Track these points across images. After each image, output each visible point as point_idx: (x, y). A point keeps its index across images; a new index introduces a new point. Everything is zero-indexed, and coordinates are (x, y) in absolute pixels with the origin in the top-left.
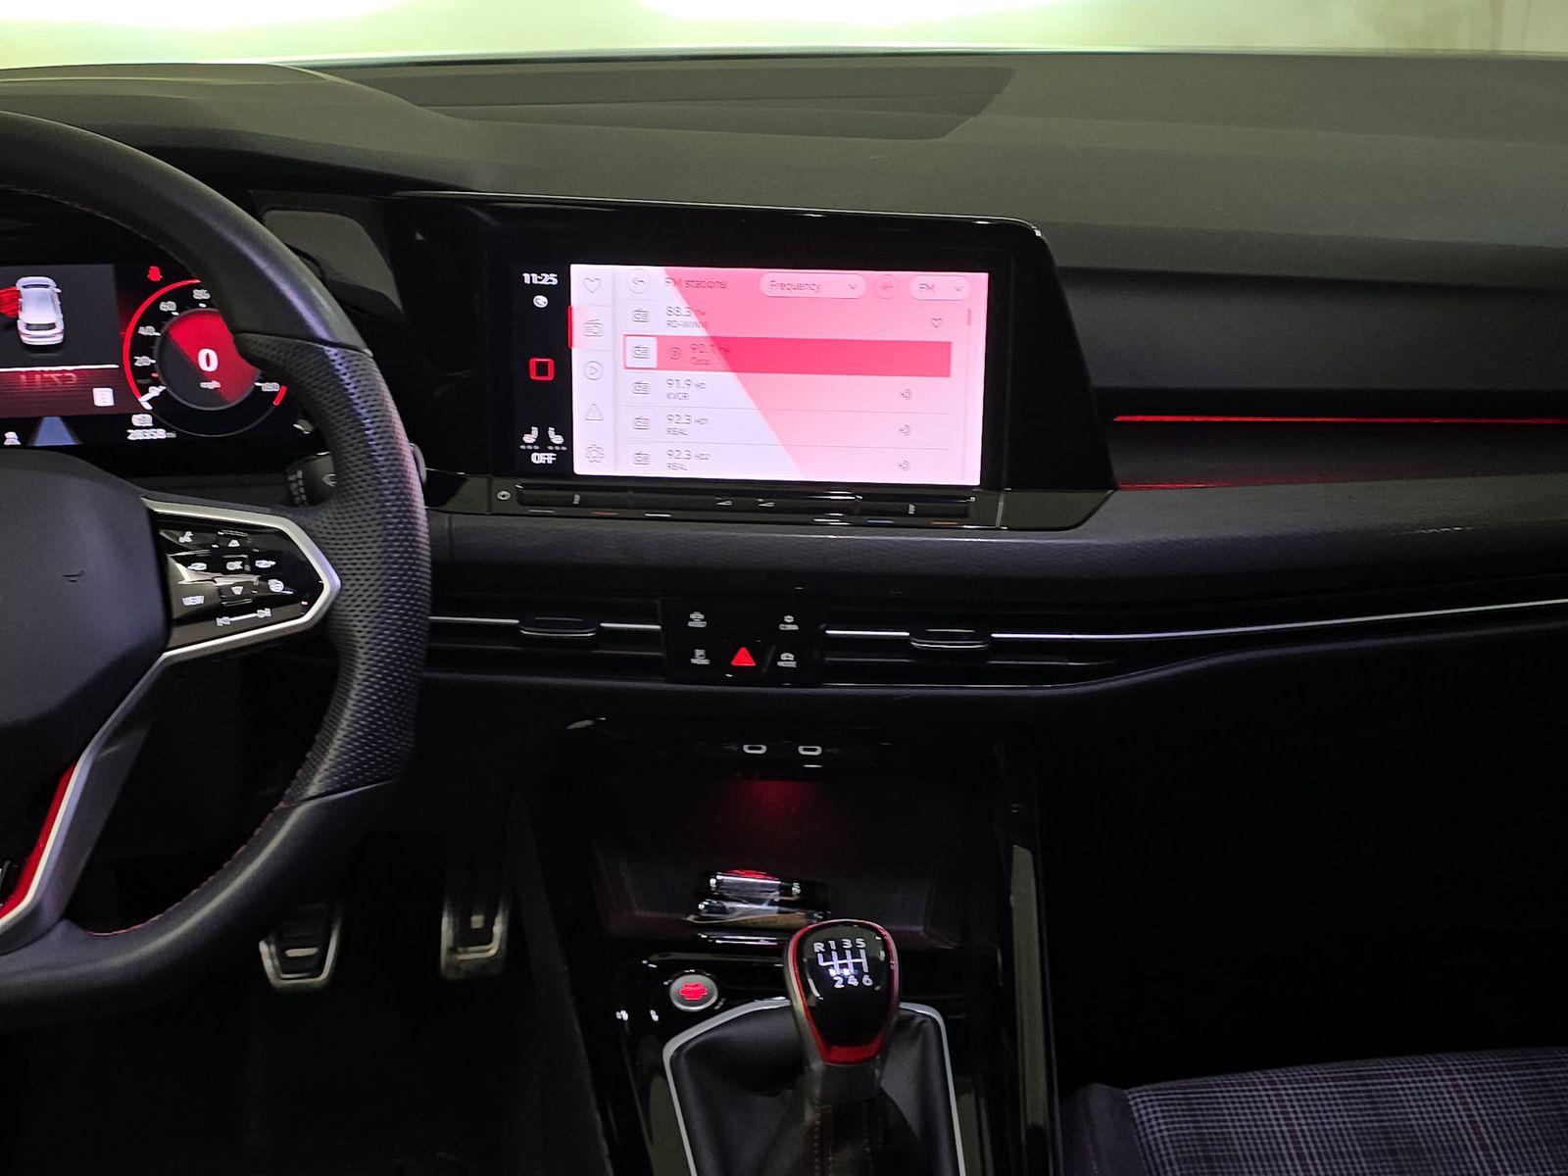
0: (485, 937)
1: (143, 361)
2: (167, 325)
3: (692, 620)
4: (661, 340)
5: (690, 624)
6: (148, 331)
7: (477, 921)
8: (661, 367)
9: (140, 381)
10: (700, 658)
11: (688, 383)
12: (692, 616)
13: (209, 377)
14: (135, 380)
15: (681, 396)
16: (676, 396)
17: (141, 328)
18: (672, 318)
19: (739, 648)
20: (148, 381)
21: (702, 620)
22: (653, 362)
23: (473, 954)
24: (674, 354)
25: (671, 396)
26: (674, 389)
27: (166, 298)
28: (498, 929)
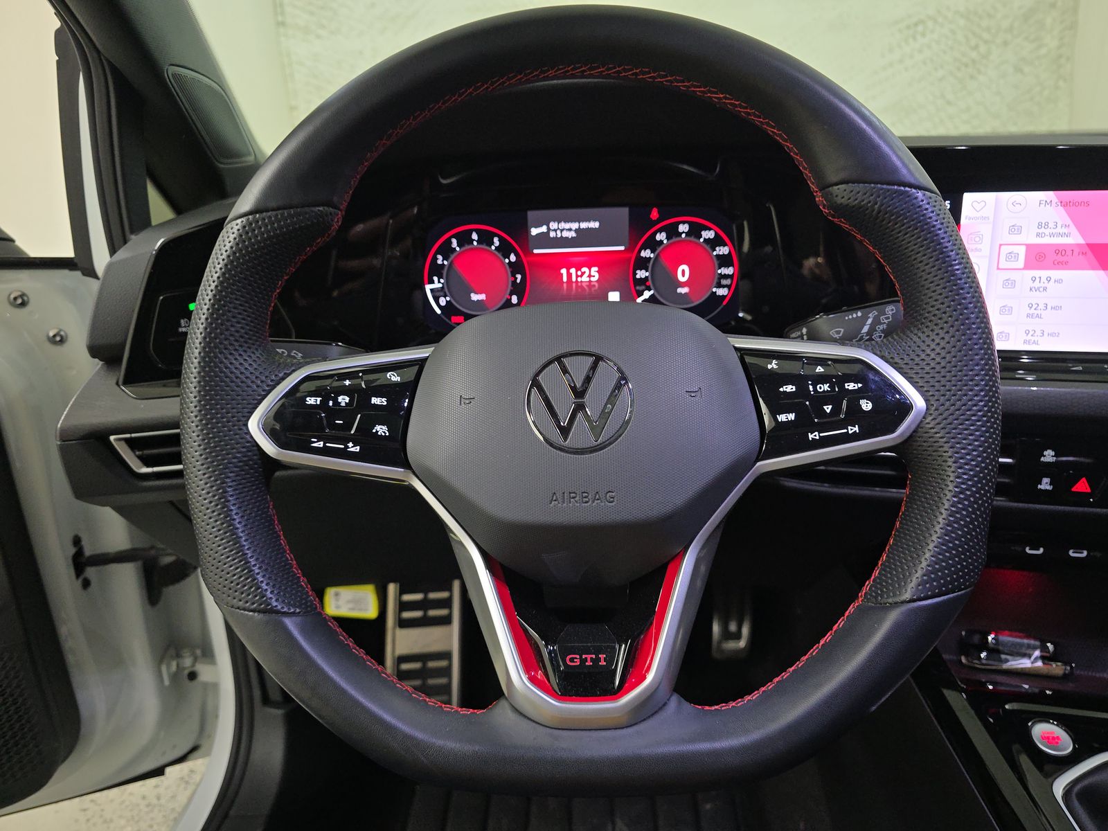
0: (737, 636)
1: (641, 274)
2: (659, 250)
3: (1044, 456)
4: (1029, 247)
5: (1042, 459)
6: (646, 253)
7: (733, 627)
8: (1027, 266)
9: (638, 288)
10: (1045, 484)
11: (1049, 279)
12: (1045, 453)
13: (683, 285)
14: (635, 287)
15: (1041, 289)
16: (1037, 289)
17: (643, 251)
18: (1041, 231)
19: (1082, 478)
20: (643, 287)
21: (1052, 456)
22: (1021, 264)
23: (731, 645)
24: (1039, 257)
25: (1033, 289)
26: (1037, 284)
27: (660, 231)
28: (745, 631)
